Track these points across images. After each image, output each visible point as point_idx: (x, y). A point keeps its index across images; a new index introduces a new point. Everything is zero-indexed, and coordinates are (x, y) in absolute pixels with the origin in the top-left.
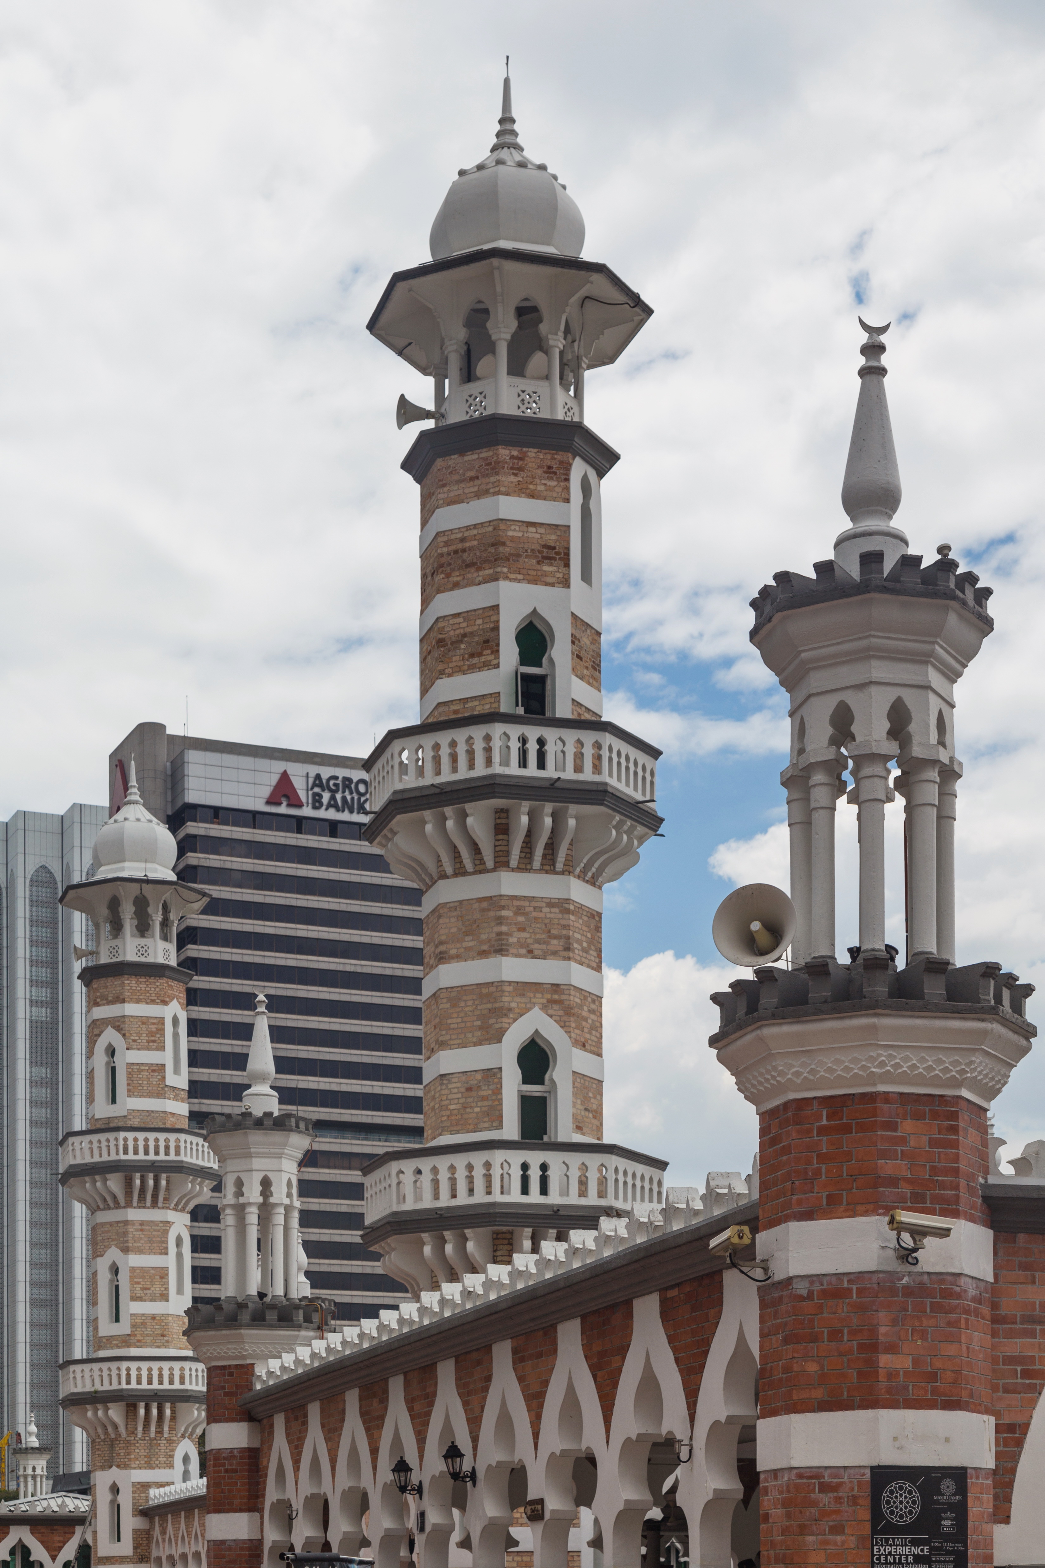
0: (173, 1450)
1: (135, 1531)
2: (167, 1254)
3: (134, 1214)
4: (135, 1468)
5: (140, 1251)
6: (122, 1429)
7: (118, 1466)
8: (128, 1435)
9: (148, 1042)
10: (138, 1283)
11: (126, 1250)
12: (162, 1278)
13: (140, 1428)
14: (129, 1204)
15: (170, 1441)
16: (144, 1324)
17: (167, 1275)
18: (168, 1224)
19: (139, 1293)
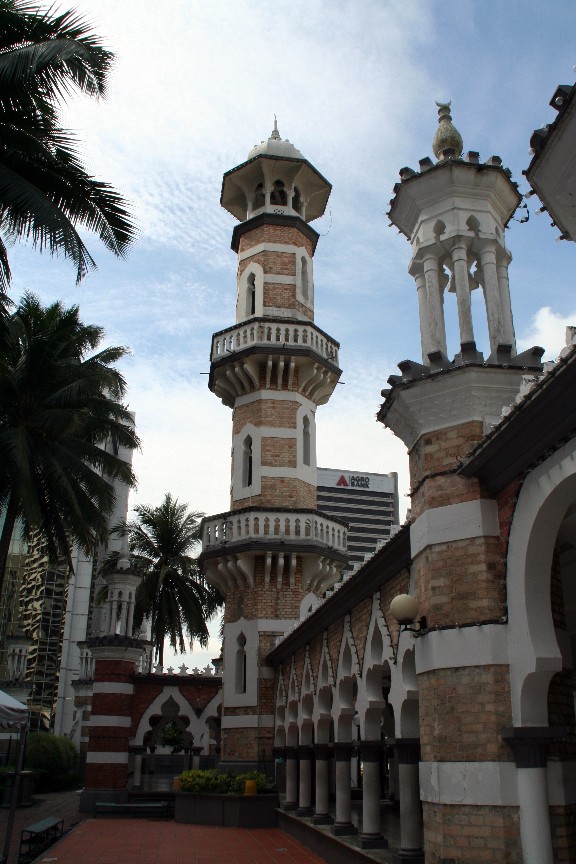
0: (299, 601)
1: (260, 681)
2: (295, 427)
3: (266, 394)
4: (261, 618)
5: (272, 424)
6: (251, 580)
7: (246, 617)
8: (256, 586)
9: (282, 269)
10: (268, 451)
11: (258, 424)
12: (290, 447)
13: (267, 579)
14: (263, 386)
15: (296, 593)
16: (273, 487)
17: (295, 445)
18: (297, 404)
19: (269, 458)
